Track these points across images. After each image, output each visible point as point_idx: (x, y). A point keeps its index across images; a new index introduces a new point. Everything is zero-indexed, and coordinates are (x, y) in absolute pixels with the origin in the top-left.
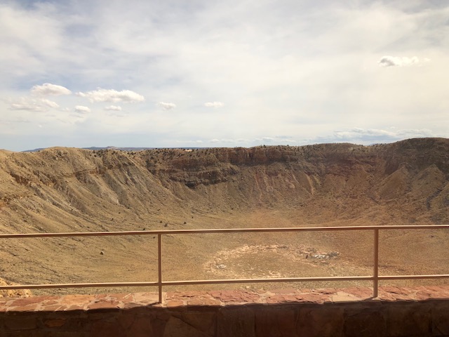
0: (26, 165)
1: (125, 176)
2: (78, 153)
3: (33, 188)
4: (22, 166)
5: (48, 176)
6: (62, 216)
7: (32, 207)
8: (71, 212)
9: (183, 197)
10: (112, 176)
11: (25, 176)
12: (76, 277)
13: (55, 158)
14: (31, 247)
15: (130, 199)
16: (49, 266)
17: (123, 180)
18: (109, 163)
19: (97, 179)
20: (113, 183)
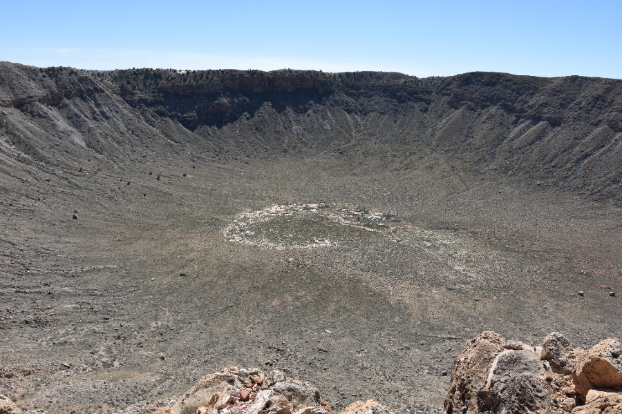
1: (90, 107)
8: (19, 159)
9: (177, 140)
10: (72, 107)
15: (103, 141)
17: (88, 113)
18: (66, 88)
19: (50, 111)
20: (75, 118)
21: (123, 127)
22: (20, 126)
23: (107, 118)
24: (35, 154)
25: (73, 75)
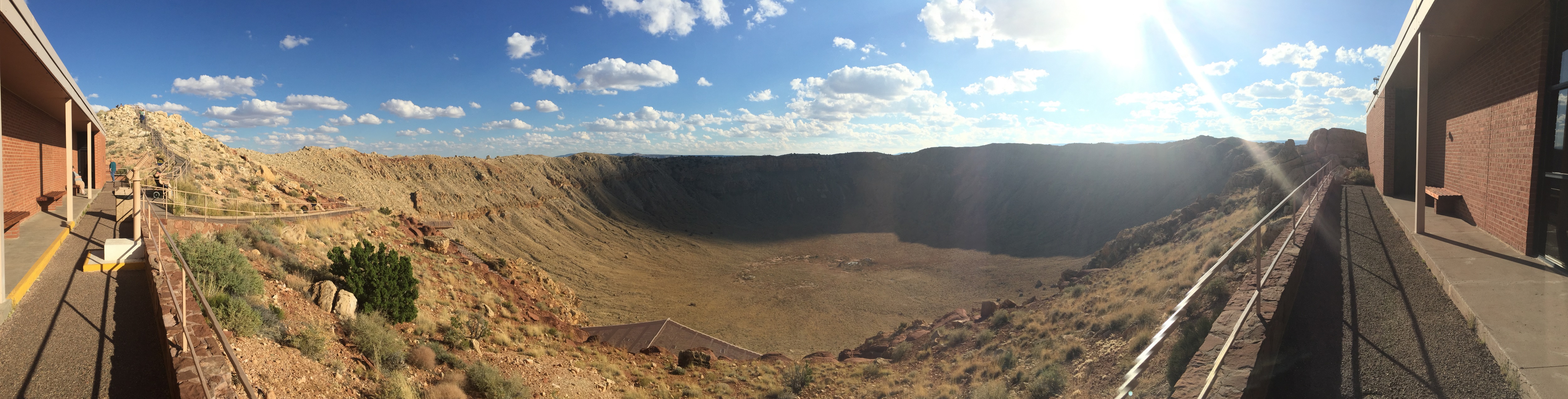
0: (559, 169)
2: (605, 158)
3: (565, 190)
4: (556, 169)
5: (577, 179)
6: (589, 218)
7: (564, 207)
11: (558, 179)
12: (601, 277)
14: (562, 243)
16: (578, 264)
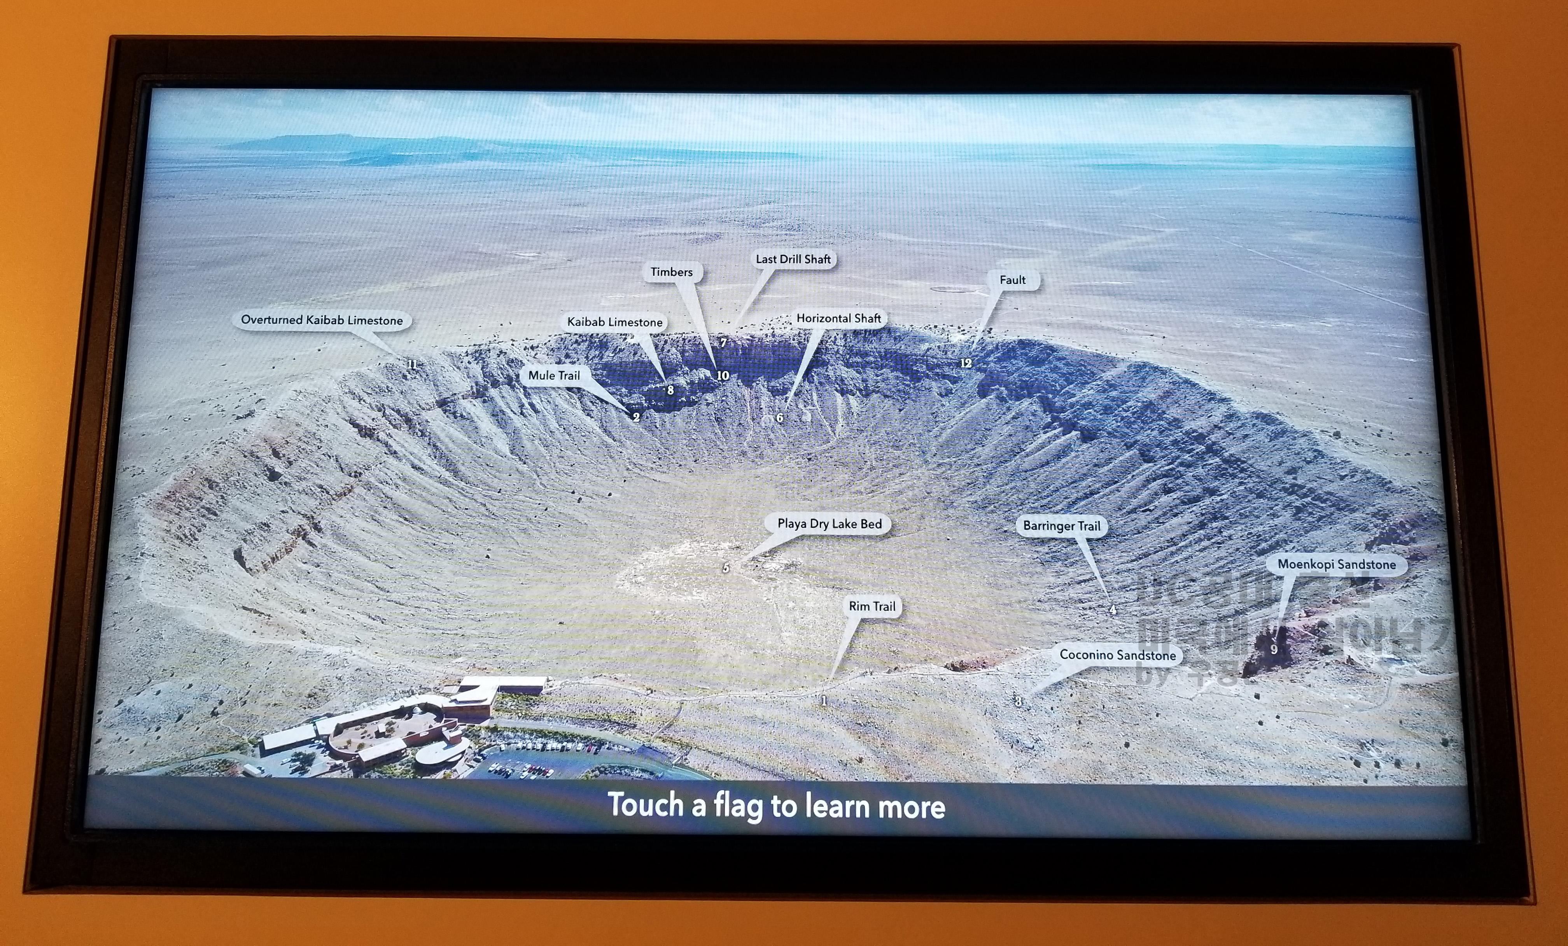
1: (519, 398)
2: (441, 360)
9: (617, 437)
10: (498, 400)
13: (405, 377)
15: (528, 444)
17: (515, 407)
18: (493, 376)
19: (473, 409)
20: (500, 415)
21: (553, 424)
22: (442, 436)
23: (536, 411)
24: (456, 473)
25: (502, 356)
